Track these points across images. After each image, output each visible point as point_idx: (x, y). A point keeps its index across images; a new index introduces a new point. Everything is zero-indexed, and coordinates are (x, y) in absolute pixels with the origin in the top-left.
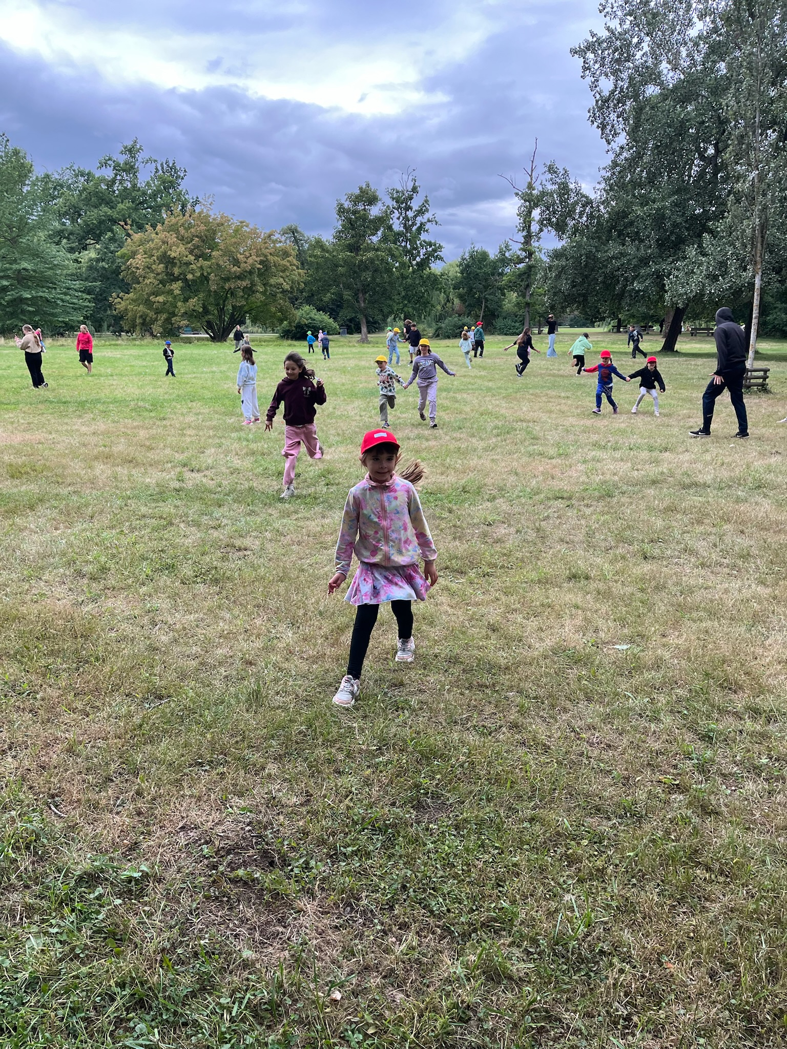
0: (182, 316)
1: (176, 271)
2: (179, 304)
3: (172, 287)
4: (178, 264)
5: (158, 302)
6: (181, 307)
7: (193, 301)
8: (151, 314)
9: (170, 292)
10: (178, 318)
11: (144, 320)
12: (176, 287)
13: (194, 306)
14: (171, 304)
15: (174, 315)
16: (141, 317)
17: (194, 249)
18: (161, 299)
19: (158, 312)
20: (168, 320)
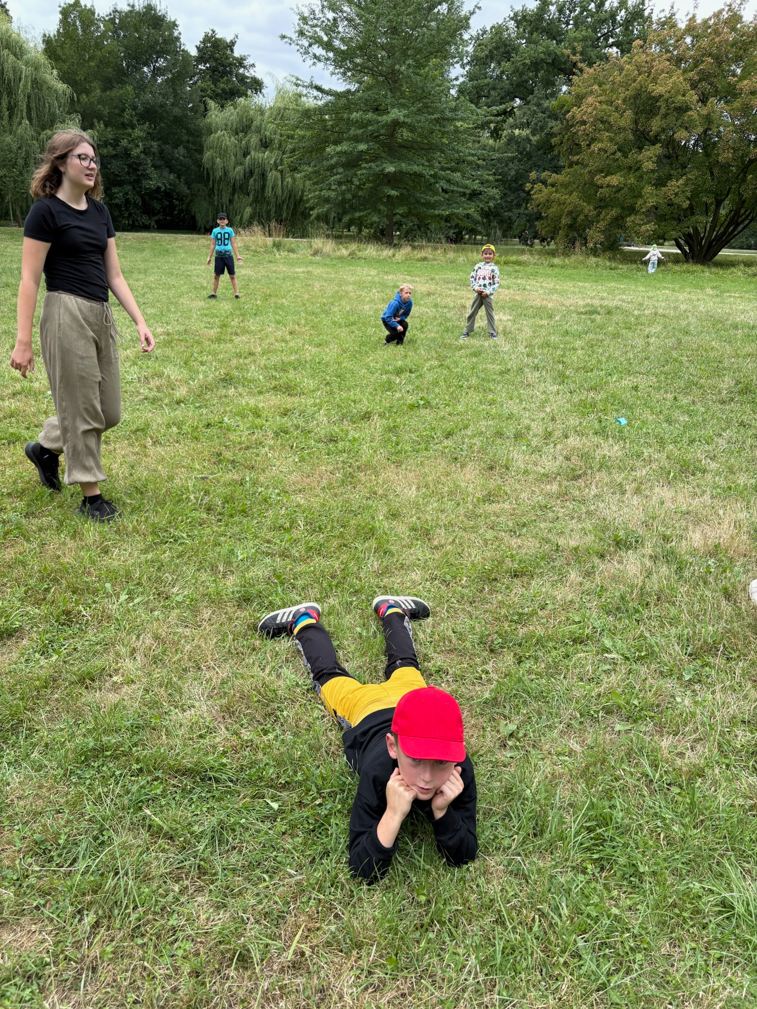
0: (648, 213)
1: (655, 124)
2: (648, 189)
3: (640, 157)
4: (663, 111)
5: (608, 186)
6: (651, 197)
7: (675, 185)
8: (589, 209)
9: (635, 168)
10: (638, 219)
11: (575, 219)
12: (648, 157)
13: (676, 194)
14: (631, 189)
15: (632, 210)
16: (570, 213)
17: (700, 80)
18: (614, 180)
19: (602, 205)
20: (618, 222)
